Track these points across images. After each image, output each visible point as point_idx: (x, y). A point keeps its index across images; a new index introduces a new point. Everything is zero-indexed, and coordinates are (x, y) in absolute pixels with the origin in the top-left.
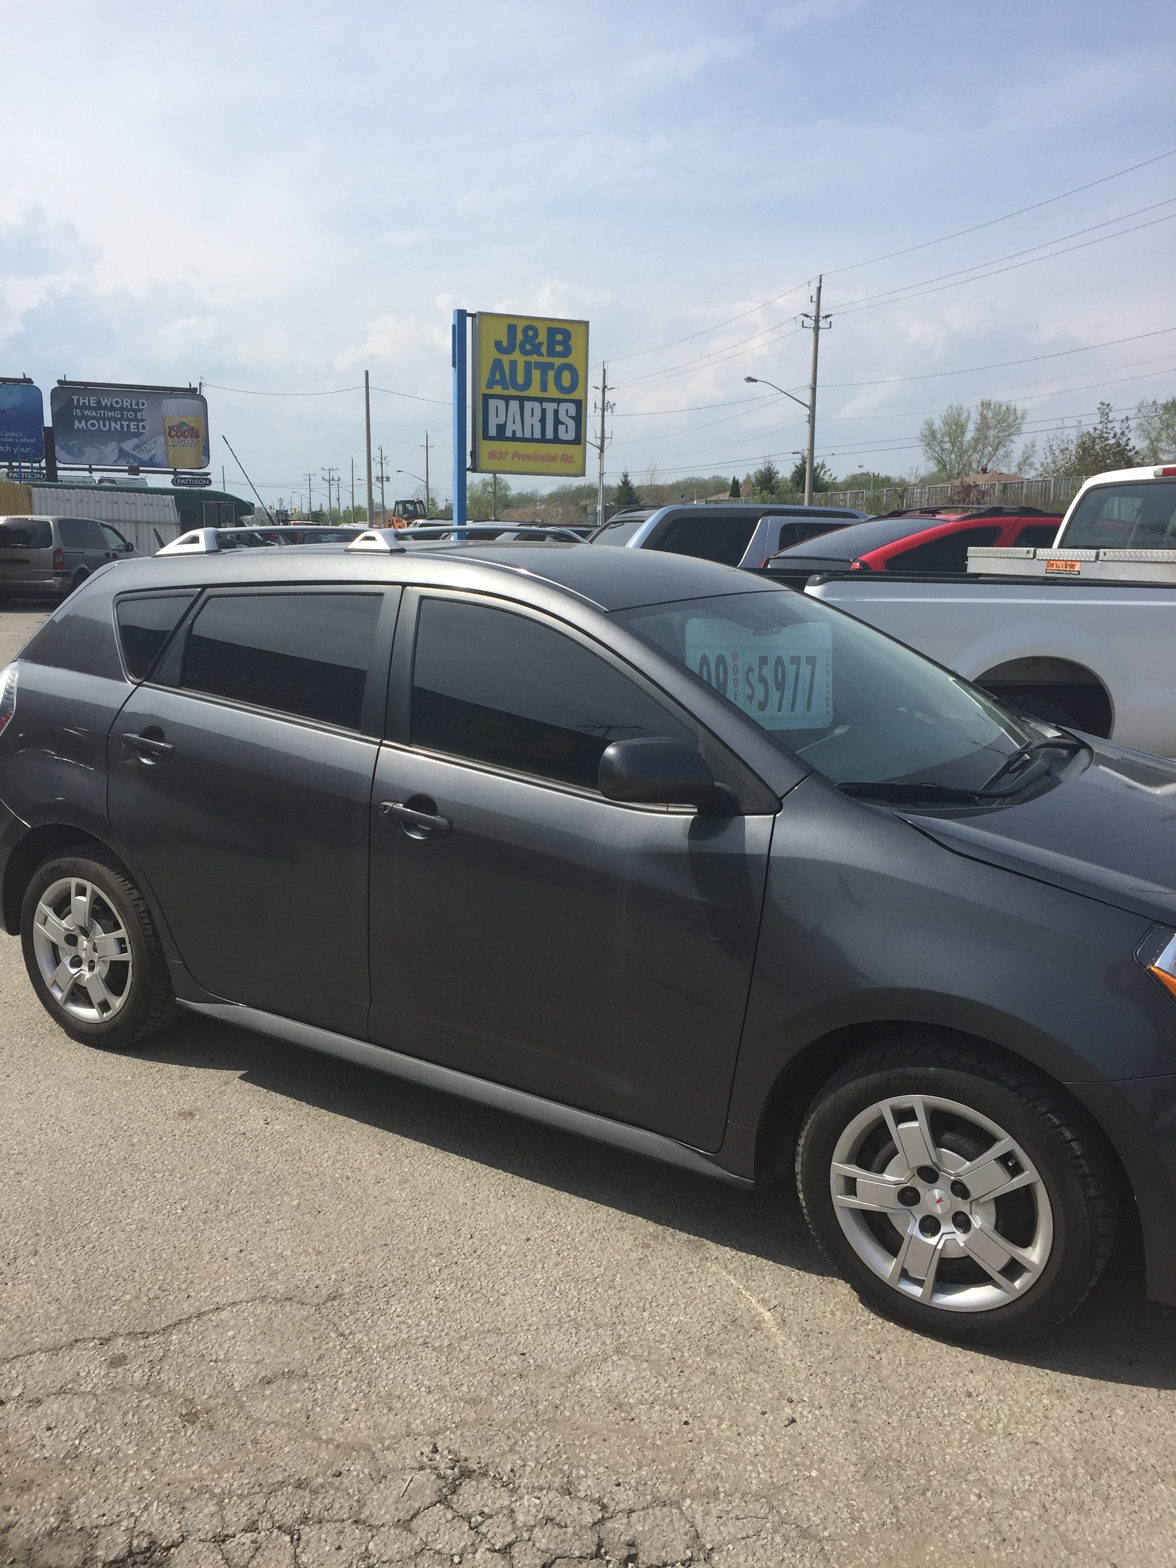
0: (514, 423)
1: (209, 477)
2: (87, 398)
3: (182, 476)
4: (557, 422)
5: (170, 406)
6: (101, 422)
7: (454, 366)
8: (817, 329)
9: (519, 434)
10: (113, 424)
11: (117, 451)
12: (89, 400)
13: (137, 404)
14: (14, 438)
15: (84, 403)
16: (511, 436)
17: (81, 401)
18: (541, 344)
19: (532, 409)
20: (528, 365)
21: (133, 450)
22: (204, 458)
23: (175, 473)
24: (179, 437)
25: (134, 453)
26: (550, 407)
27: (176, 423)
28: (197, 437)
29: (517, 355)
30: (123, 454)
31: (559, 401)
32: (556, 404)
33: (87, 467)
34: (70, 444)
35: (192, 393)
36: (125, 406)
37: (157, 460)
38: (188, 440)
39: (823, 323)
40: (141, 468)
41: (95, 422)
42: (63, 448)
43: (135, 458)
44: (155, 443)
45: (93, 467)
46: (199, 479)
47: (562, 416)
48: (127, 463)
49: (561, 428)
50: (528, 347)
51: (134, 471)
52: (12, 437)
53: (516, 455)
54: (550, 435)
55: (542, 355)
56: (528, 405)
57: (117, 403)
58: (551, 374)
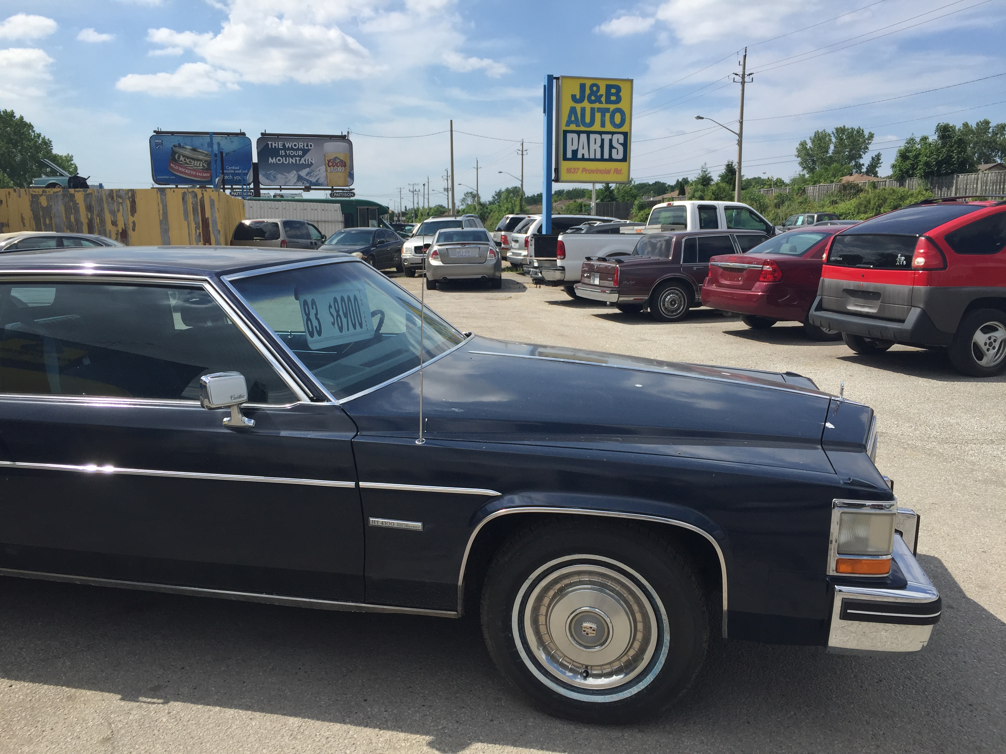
0: (583, 149)
1: (353, 191)
2: (277, 143)
3: (337, 191)
4: (611, 147)
5: (330, 148)
6: (284, 158)
7: (544, 112)
8: (743, 83)
9: (586, 156)
10: (291, 159)
11: (296, 176)
12: (278, 144)
13: (307, 146)
14: (234, 170)
15: (275, 146)
16: (581, 157)
17: (274, 145)
18: (601, 96)
19: (595, 139)
20: (593, 110)
21: (306, 176)
22: (349, 179)
23: (332, 189)
24: (334, 166)
25: (307, 178)
26: (607, 137)
27: (332, 157)
28: (345, 166)
29: (586, 104)
30: (300, 178)
31: (613, 133)
32: (611, 135)
33: (279, 187)
34: (268, 173)
35: (343, 138)
36: (300, 148)
37: (321, 181)
38: (340, 169)
39: (747, 79)
40: (312, 187)
41: (281, 158)
42: (264, 176)
43: (307, 180)
44: (319, 170)
45: (282, 187)
46: (347, 193)
47: (615, 144)
48: (303, 184)
49: (614, 151)
50: (593, 98)
51: (307, 189)
52: (233, 170)
53: (584, 170)
54: (606, 156)
55: (602, 103)
56: (592, 136)
57: (295, 145)
58: (608, 115)
